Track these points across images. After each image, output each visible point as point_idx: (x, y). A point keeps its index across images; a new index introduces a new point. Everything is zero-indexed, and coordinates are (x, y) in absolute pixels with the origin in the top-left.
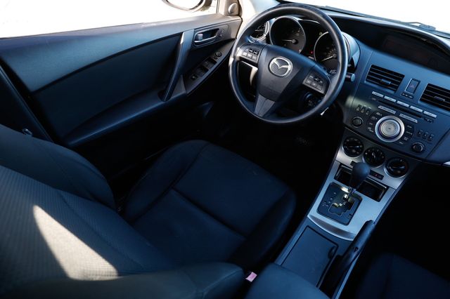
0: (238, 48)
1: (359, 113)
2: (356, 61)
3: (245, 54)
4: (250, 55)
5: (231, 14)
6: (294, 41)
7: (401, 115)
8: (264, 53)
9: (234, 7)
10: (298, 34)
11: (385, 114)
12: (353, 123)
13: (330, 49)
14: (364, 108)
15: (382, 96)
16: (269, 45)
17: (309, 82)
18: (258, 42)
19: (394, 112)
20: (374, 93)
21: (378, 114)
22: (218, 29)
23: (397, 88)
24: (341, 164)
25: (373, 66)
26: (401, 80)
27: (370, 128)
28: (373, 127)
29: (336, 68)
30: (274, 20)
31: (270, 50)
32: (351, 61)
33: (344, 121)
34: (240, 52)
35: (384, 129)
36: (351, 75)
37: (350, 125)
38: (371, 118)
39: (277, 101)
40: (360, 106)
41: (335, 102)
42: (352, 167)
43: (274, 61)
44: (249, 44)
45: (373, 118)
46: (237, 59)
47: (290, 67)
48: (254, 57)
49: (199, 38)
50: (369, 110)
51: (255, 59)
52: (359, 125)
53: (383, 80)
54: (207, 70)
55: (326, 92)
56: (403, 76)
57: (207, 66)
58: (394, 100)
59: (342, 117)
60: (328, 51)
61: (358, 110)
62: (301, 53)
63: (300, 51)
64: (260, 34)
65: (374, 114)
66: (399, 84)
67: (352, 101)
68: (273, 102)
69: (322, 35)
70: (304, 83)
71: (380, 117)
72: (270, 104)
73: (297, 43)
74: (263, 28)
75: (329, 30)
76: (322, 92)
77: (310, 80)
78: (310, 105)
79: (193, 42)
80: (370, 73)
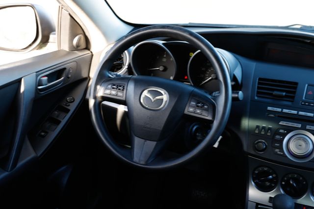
0: (98, 87)
1: (259, 136)
2: (239, 77)
3: (108, 92)
4: (114, 92)
5: (77, 48)
6: (161, 68)
7: (308, 127)
8: (131, 87)
9: (79, 40)
10: (164, 60)
11: (289, 130)
12: (256, 149)
13: (207, 70)
14: (263, 128)
15: (279, 110)
16: (134, 77)
17: (191, 110)
18: (119, 75)
19: (300, 126)
20: (269, 108)
21: (281, 131)
22: (65, 69)
23: (293, 97)
24: (258, 204)
25: (260, 79)
26: (296, 88)
27: (277, 150)
28: (281, 148)
29: (218, 89)
30: (133, 49)
31: (137, 82)
32: (234, 78)
33: (245, 148)
34: (101, 91)
35: (293, 147)
36: (238, 93)
37: (253, 152)
38: (275, 138)
39: (159, 141)
40: (258, 127)
41: (227, 128)
42: (271, 205)
43: (145, 93)
44: (110, 79)
45: (278, 137)
46: (99, 99)
47: (165, 97)
48: (120, 94)
49: (44, 83)
50: (269, 129)
51: (121, 95)
52: (263, 150)
53: (275, 93)
54: (59, 122)
55: (214, 116)
56: (296, 84)
57: (58, 117)
58: (295, 112)
59: (241, 145)
60: (204, 73)
61: (257, 132)
62: (174, 79)
63: (172, 78)
64: (120, 67)
65: (276, 132)
66: (294, 93)
67: (247, 123)
68: (155, 143)
69: (193, 55)
70: (186, 112)
71: (284, 135)
72: (151, 145)
73: (165, 69)
74: (121, 59)
75: (199, 48)
76: (209, 118)
77: (192, 107)
78: (199, 138)
79: (37, 89)
80: (258, 88)
